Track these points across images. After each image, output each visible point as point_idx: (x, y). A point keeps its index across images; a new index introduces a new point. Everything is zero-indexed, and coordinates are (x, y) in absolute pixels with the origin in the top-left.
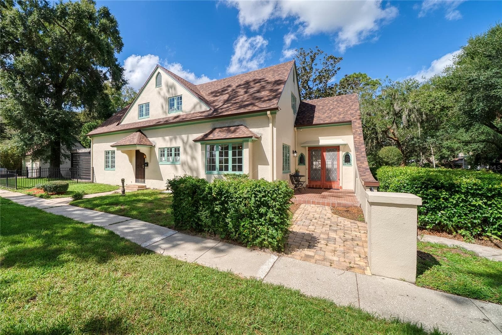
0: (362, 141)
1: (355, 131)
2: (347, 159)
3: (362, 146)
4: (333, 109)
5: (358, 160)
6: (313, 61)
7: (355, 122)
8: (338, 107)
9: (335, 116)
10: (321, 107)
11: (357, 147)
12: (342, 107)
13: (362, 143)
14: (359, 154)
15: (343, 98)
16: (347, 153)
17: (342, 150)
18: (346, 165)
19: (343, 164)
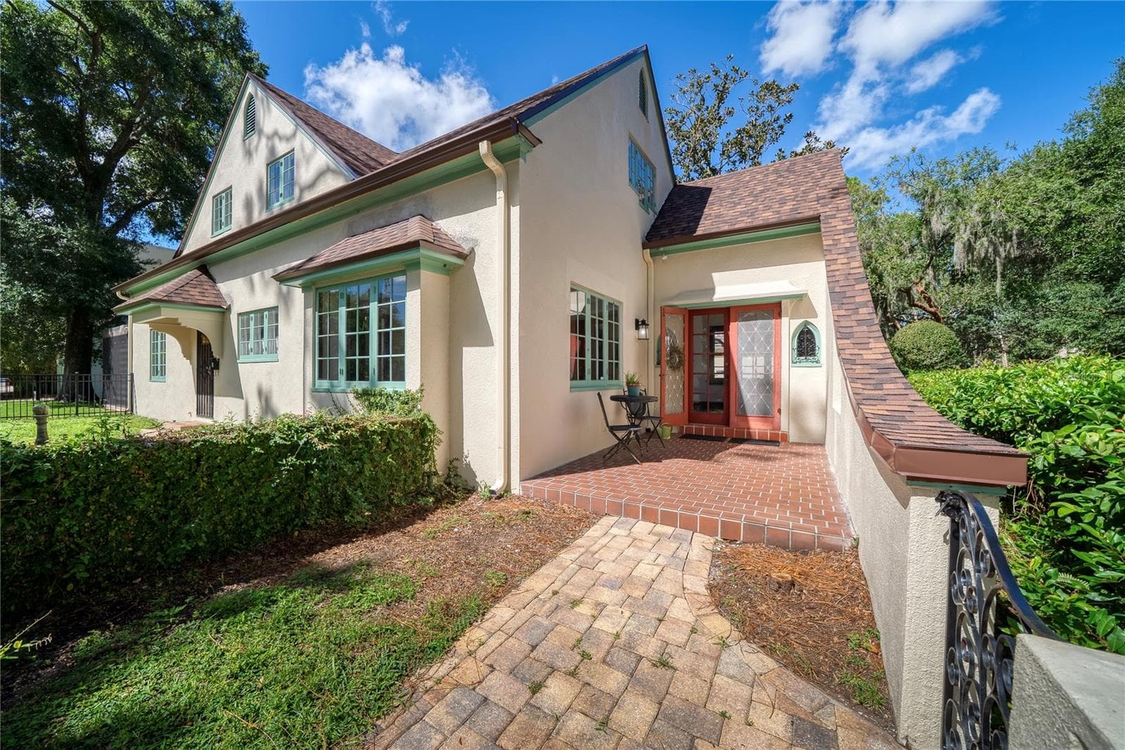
0: (856, 271)
1: (831, 242)
2: (806, 345)
3: (857, 287)
4: (762, 192)
5: (842, 334)
6: (721, 100)
7: (834, 217)
8: (780, 184)
9: (768, 208)
10: (728, 192)
11: (837, 289)
12: (790, 185)
13: (857, 276)
14: (850, 312)
15: (795, 164)
16: (806, 323)
17: (789, 312)
18: (802, 364)
19: (793, 362)
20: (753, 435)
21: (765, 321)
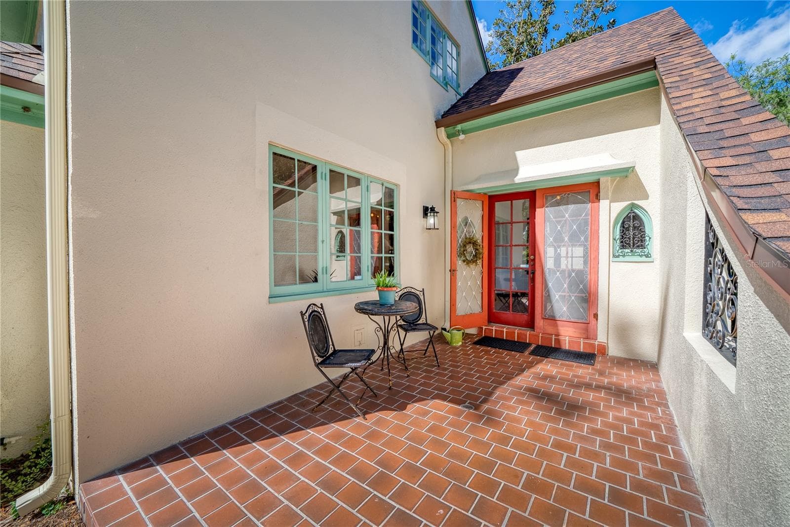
2: (632, 234)
4: (578, 58)
8: (601, 47)
10: (540, 66)
12: (613, 45)
15: (618, 30)
16: (633, 206)
17: (610, 194)
18: (627, 259)
19: (614, 256)
20: (562, 343)
21: (579, 206)
